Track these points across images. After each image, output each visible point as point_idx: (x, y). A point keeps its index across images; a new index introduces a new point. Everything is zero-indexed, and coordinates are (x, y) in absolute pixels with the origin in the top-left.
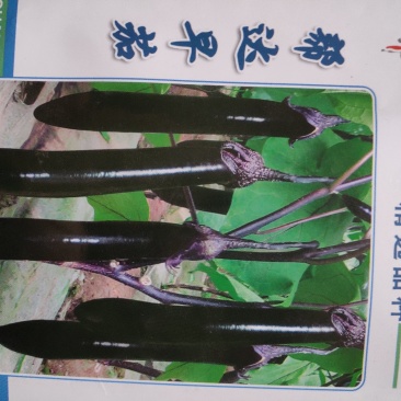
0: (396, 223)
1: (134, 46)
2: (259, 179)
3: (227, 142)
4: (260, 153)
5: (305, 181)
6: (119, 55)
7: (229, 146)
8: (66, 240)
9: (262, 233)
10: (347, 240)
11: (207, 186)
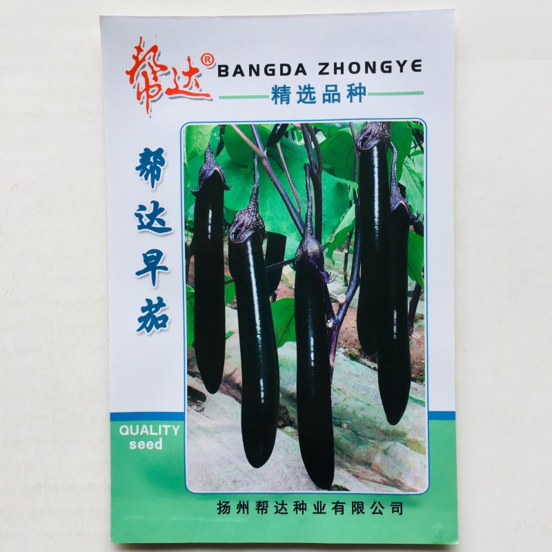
0: (288, 103)
1: (157, 315)
2: (257, 212)
3: (229, 238)
4: (237, 212)
5: (258, 177)
6: (165, 326)
7: (232, 237)
8: (312, 364)
9: (300, 207)
10: (302, 142)
11: (265, 253)
